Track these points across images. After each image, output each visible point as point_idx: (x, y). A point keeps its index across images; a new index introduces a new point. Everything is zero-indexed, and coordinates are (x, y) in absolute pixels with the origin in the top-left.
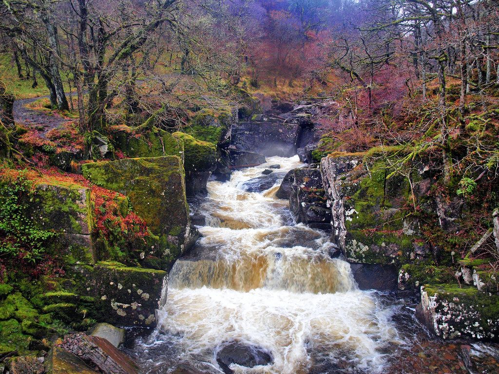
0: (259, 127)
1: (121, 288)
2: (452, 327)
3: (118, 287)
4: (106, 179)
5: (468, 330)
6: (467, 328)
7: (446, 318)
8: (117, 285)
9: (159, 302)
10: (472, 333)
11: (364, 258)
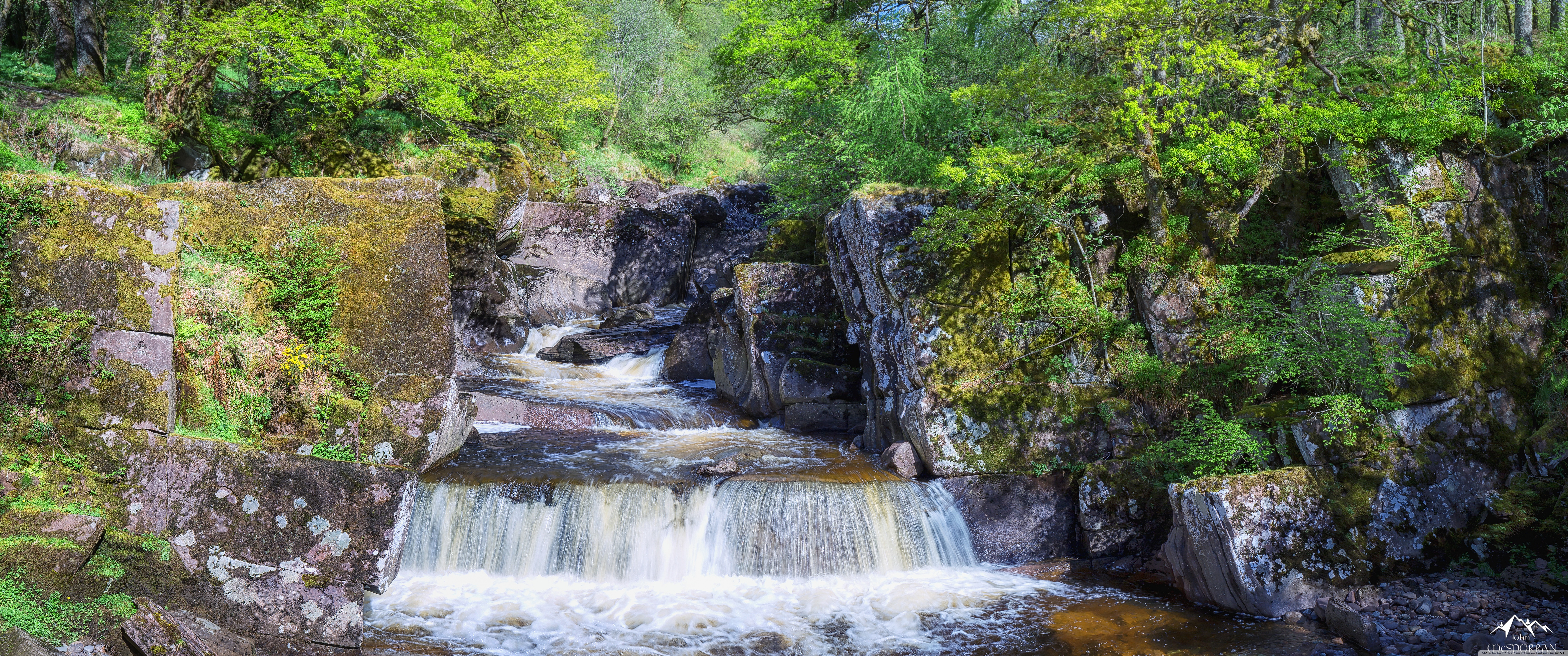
0: (587, 216)
1: (251, 512)
2: (1279, 561)
3: (245, 506)
4: (213, 229)
5: (1315, 562)
6: (1313, 558)
7: (1262, 541)
8: (241, 501)
9: (381, 564)
10: (1327, 568)
11: (980, 457)
